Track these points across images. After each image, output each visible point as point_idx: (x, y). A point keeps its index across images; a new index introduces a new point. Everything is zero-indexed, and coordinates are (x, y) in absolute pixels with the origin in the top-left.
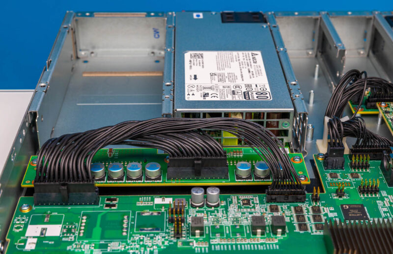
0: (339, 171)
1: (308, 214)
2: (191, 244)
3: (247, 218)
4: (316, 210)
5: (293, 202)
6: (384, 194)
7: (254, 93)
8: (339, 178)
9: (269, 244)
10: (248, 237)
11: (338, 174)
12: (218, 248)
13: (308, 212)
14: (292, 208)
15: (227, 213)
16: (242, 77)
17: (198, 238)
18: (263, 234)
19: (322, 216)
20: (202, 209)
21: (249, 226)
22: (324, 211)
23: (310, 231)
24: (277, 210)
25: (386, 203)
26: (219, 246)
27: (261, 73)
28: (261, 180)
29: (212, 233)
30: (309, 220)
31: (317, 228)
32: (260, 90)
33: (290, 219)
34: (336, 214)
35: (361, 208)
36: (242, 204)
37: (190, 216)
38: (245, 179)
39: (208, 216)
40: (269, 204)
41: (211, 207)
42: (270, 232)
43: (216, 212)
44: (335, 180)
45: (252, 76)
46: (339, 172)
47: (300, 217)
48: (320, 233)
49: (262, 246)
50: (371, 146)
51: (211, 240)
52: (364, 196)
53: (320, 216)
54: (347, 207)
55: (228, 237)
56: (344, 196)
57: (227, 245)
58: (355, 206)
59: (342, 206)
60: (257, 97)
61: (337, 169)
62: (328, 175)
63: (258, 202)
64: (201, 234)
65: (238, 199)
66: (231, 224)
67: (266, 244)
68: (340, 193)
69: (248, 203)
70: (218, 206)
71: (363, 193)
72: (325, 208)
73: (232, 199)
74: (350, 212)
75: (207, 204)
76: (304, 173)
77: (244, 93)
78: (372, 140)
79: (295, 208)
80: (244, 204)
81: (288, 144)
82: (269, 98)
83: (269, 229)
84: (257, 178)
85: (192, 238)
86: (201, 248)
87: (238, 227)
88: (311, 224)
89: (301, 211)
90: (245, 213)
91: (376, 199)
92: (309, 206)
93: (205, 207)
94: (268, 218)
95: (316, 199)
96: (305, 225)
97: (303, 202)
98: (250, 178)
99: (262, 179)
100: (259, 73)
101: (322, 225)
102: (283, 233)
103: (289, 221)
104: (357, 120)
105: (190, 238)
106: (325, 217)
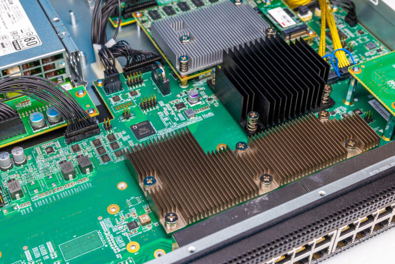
0: (120, 92)
1: (106, 144)
2: (15, 208)
3: (55, 166)
4: (112, 138)
5: (90, 137)
6: (161, 103)
7: (23, 40)
8: (122, 99)
9: (83, 184)
10: (63, 184)
11: (120, 96)
12: (40, 203)
13: (105, 142)
14: (91, 142)
15: (36, 167)
16: (5, 24)
17: (19, 200)
18: (74, 177)
19: (118, 142)
20: (12, 170)
21: (59, 173)
22: (118, 137)
23: (112, 160)
24: (79, 149)
25: (165, 113)
26: (40, 201)
27: (21, 14)
28: (56, 125)
29: (30, 191)
30: (109, 150)
31: (118, 156)
32: (27, 36)
33: (93, 154)
34: (128, 137)
35: (147, 125)
36: (46, 153)
37: (4, 181)
38: (41, 128)
39: (20, 176)
40: (70, 146)
41: (20, 165)
42: (79, 173)
43: (26, 169)
44: (119, 103)
45: (14, 21)
46: (119, 94)
47: (100, 149)
48: (122, 159)
49: (77, 189)
50: (139, 62)
51: (32, 198)
52: (146, 111)
53: (116, 143)
54: (136, 127)
55: (45, 190)
56: (130, 116)
57: (47, 198)
58: (142, 124)
59: (131, 127)
60: (27, 45)
61: (117, 91)
62: (111, 99)
63: (60, 146)
64: (21, 196)
65: (42, 149)
66: (44, 176)
67: (80, 185)
68: (126, 115)
69: (52, 151)
70: (26, 162)
71: (145, 109)
72: (118, 134)
73: (36, 151)
74: (140, 131)
75: (15, 164)
76: (91, 105)
77: (13, 43)
78: (139, 57)
79: (93, 142)
80: (48, 153)
81: (68, 80)
82: (38, 43)
83: (78, 170)
84: (51, 124)
85: (14, 202)
86: (25, 209)
87: (51, 177)
88: (111, 153)
89: (100, 143)
90: (52, 161)
91: (157, 111)
92: (104, 136)
93: (14, 166)
94: (74, 160)
95: (109, 127)
96: (107, 155)
97: (99, 134)
98: (45, 125)
99: (56, 123)
100: (19, 16)
101: (121, 151)
102: (91, 170)
103: (92, 156)
104: (123, 44)
105: (12, 203)
106: (121, 143)
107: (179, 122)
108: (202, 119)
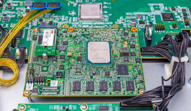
23: (188, 9)
34: (176, 17)
35: (165, 19)
53: (184, 16)
54: (171, 19)
72: (181, 20)
74: (170, 16)
106: (181, 15)
107: (146, 15)
108: (134, 13)
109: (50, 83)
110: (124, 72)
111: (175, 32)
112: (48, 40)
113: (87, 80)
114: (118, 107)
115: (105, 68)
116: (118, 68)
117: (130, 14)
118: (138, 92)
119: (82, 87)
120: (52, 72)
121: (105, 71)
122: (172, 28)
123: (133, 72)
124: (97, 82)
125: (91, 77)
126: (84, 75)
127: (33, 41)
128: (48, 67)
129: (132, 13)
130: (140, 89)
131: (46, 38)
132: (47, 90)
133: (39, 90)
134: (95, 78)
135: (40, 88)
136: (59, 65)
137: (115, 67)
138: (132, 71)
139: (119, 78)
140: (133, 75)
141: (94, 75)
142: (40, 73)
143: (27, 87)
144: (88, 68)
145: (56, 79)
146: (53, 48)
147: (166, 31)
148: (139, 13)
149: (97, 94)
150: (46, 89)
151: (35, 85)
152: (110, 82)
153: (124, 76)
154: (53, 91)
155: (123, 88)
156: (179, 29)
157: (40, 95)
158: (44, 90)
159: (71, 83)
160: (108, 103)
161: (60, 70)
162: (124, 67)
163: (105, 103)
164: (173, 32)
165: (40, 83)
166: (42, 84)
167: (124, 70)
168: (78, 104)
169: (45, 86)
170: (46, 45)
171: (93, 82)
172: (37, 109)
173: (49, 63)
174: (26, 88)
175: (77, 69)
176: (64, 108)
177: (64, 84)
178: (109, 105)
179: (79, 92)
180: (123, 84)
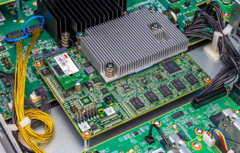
109: (105, 113)
110: (175, 69)
111: (192, 10)
112: (68, 67)
113: (143, 92)
114: (192, 108)
115: (153, 73)
116: (166, 67)
117: (130, 9)
118: (204, 81)
119: (143, 101)
120: (97, 101)
121: (154, 76)
122: (185, 8)
123: (184, 65)
124: (155, 90)
125: (145, 88)
126: (136, 88)
127: (45, 77)
128: (88, 98)
129: (132, 7)
130: (204, 78)
131: (64, 66)
132: (108, 121)
133: (99, 125)
134: (150, 87)
135: (98, 123)
136: (99, 90)
137: (162, 67)
138: (182, 64)
139: (174, 76)
140: (186, 67)
141: (146, 85)
142: (84, 107)
143: (83, 128)
144: (135, 81)
145: (108, 106)
146: (82, 73)
147: (182, 13)
148: (139, 4)
149: (165, 102)
150: (105, 120)
151: (90, 122)
152: (168, 84)
153: (178, 72)
154: (115, 119)
155: (186, 84)
156: (194, 6)
157: (104, 129)
158: (104, 122)
159: (128, 103)
160: (178, 108)
161: (105, 95)
162: (171, 64)
163: (176, 110)
164: (189, 11)
165: (93, 118)
166: (96, 117)
167: (174, 67)
168: (148, 123)
169: (101, 118)
170: (70, 73)
171: (152, 92)
172: (107, 149)
173: (86, 93)
174: (82, 130)
175: (124, 86)
176: (136, 134)
177: (121, 107)
178: (180, 109)
179: (144, 108)
180: (183, 80)
